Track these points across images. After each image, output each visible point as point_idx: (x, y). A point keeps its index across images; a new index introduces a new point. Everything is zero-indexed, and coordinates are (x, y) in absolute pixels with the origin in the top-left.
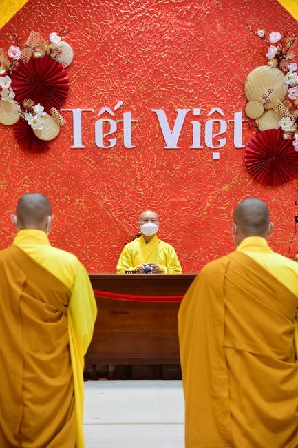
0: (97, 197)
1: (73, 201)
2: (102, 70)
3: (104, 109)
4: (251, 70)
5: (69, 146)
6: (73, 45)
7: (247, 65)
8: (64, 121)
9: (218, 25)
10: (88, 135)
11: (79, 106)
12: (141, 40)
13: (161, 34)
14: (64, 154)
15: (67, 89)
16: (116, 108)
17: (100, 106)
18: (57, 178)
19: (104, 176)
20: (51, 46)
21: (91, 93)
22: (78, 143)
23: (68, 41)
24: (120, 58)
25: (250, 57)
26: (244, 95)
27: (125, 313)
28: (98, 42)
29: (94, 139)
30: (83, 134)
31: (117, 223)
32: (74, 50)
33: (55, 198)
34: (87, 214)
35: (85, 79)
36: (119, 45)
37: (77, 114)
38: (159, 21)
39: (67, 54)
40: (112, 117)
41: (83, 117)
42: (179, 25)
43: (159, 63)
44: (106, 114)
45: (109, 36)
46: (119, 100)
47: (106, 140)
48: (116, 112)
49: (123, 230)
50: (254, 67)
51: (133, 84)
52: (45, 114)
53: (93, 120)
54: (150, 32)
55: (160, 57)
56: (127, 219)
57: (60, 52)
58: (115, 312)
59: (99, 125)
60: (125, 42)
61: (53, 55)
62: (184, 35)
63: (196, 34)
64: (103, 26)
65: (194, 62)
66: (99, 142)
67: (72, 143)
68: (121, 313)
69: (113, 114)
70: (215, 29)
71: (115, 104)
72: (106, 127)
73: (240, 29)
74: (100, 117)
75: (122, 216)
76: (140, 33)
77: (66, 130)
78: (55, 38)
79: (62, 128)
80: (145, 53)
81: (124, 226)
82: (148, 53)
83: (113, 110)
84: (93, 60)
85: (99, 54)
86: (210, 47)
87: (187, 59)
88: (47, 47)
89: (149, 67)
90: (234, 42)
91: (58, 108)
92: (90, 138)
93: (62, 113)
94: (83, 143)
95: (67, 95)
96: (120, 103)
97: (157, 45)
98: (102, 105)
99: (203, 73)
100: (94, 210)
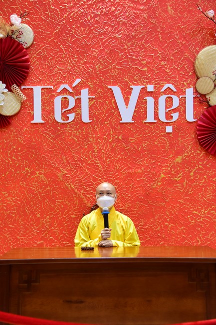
0: (56, 168)
1: (33, 173)
2: (61, 50)
3: (62, 87)
4: (200, 49)
5: (29, 121)
6: (34, 28)
7: (196, 45)
8: (24, 98)
9: (169, 8)
10: (48, 110)
11: (39, 84)
12: (97, 22)
13: (116, 17)
14: (25, 129)
15: (28, 68)
16: (74, 85)
17: (60, 83)
18: (18, 151)
19: (63, 149)
20: (13, 28)
21: (51, 71)
22: (38, 118)
23: (29, 23)
24: (78, 39)
25: (199, 37)
26: (195, 73)
27: (81, 302)
28: (57, 24)
29: (53, 114)
30: (43, 110)
31: (76, 193)
32: (35, 32)
33: (16, 171)
34: (46, 186)
35: (45, 58)
36: (77, 27)
37: (37, 91)
38: (114, 5)
39: (27, 36)
40: (70, 94)
41: (43, 94)
42: (133, 8)
43: (114, 43)
44: (65, 90)
45: (67, 19)
46: (77, 77)
47: (65, 115)
48: (74, 88)
49: (81, 200)
50: (204, 47)
51: (90, 63)
52: (6, 90)
53: (53, 97)
54: (106, 15)
55: (115, 38)
56: (85, 190)
57: (21, 33)
58: (70, 302)
59: (58, 101)
60: (82, 24)
61: (14, 36)
62: (138, 17)
63: (149, 17)
64: (61, 10)
65: (147, 42)
66: (58, 117)
67: (33, 118)
68: (77, 302)
69: (71, 91)
70: (166, 12)
71: (73, 81)
72: (65, 103)
73: (190, 12)
74: (60, 94)
75: (80, 187)
76: (96, 15)
77: (27, 106)
78: (15, 19)
79: (23, 104)
80: (100, 35)
81: (82, 196)
82: (104, 34)
83: (71, 87)
84: (53, 41)
85: (58, 36)
86: (162, 28)
87: (140, 39)
88: (8, 28)
89: (105, 47)
90: (184, 23)
91: (19, 86)
92: (50, 114)
93: (23, 91)
94: (43, 118)
95: (27, 73)
96: (78, 81)
97: (113, 27)
98: (61, 83)
99: (155, 52)
100: (54, 181)
